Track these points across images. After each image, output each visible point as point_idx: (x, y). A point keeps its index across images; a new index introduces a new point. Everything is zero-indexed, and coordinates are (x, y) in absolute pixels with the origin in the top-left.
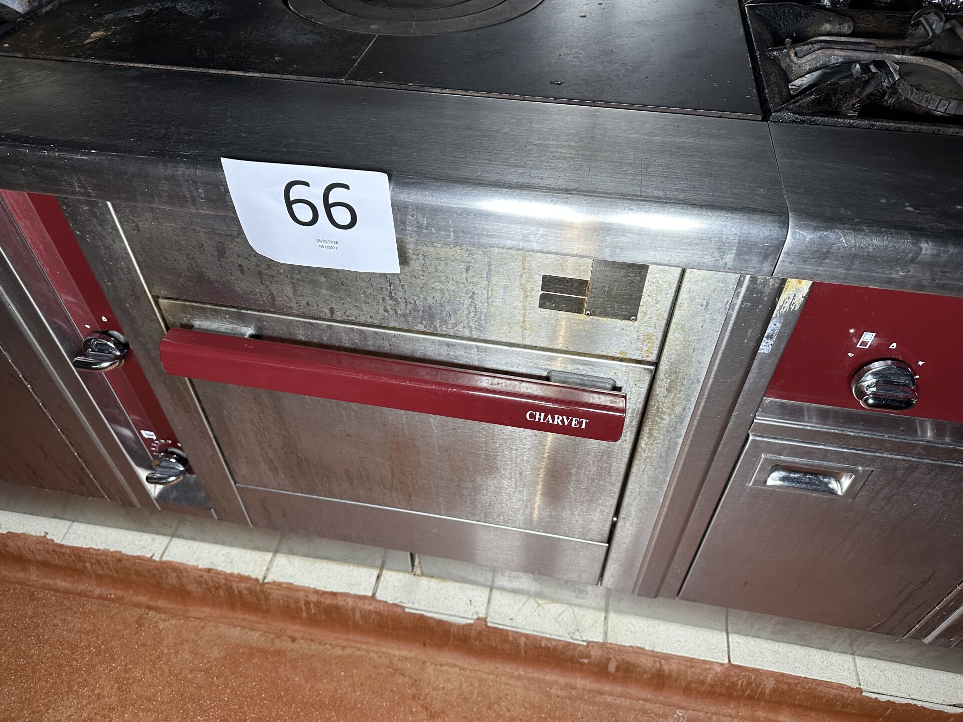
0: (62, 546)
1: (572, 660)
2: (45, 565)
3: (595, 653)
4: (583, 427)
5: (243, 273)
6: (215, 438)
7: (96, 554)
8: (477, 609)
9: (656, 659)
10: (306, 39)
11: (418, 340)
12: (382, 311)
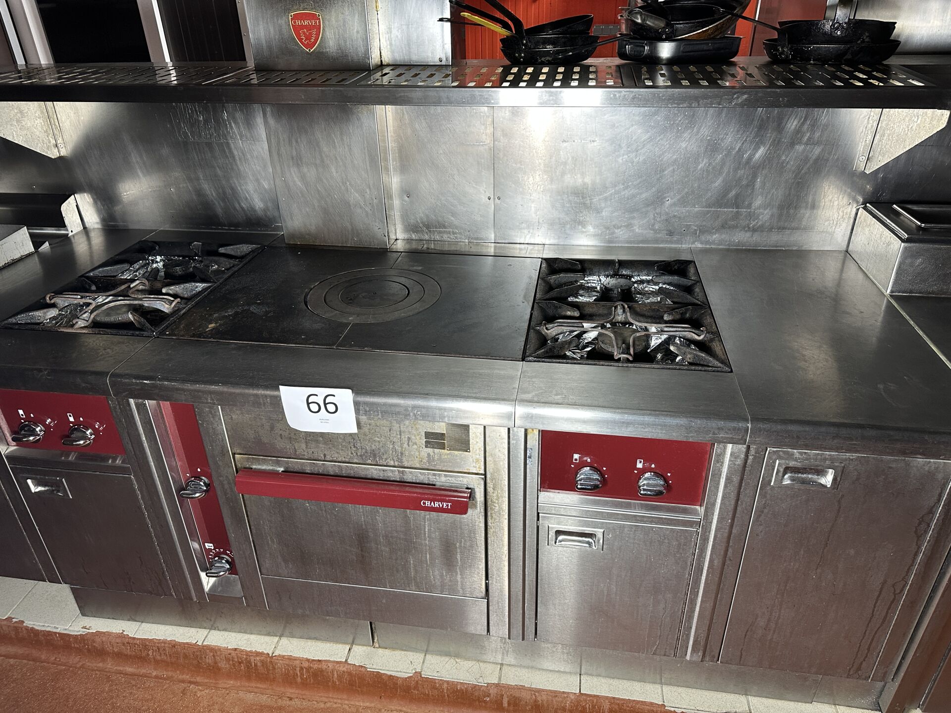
0: (134, 638)
1: (479, 700)
2: (120, 656)
3: (493, 691)
4: (449, 507)
5: (282, 438)
6: (253, 541)
7: (158, 643)
8: (415, 667)
9: (533, 693)
10: (317, 326)
11: (368, 469)
12: (350, 454)
